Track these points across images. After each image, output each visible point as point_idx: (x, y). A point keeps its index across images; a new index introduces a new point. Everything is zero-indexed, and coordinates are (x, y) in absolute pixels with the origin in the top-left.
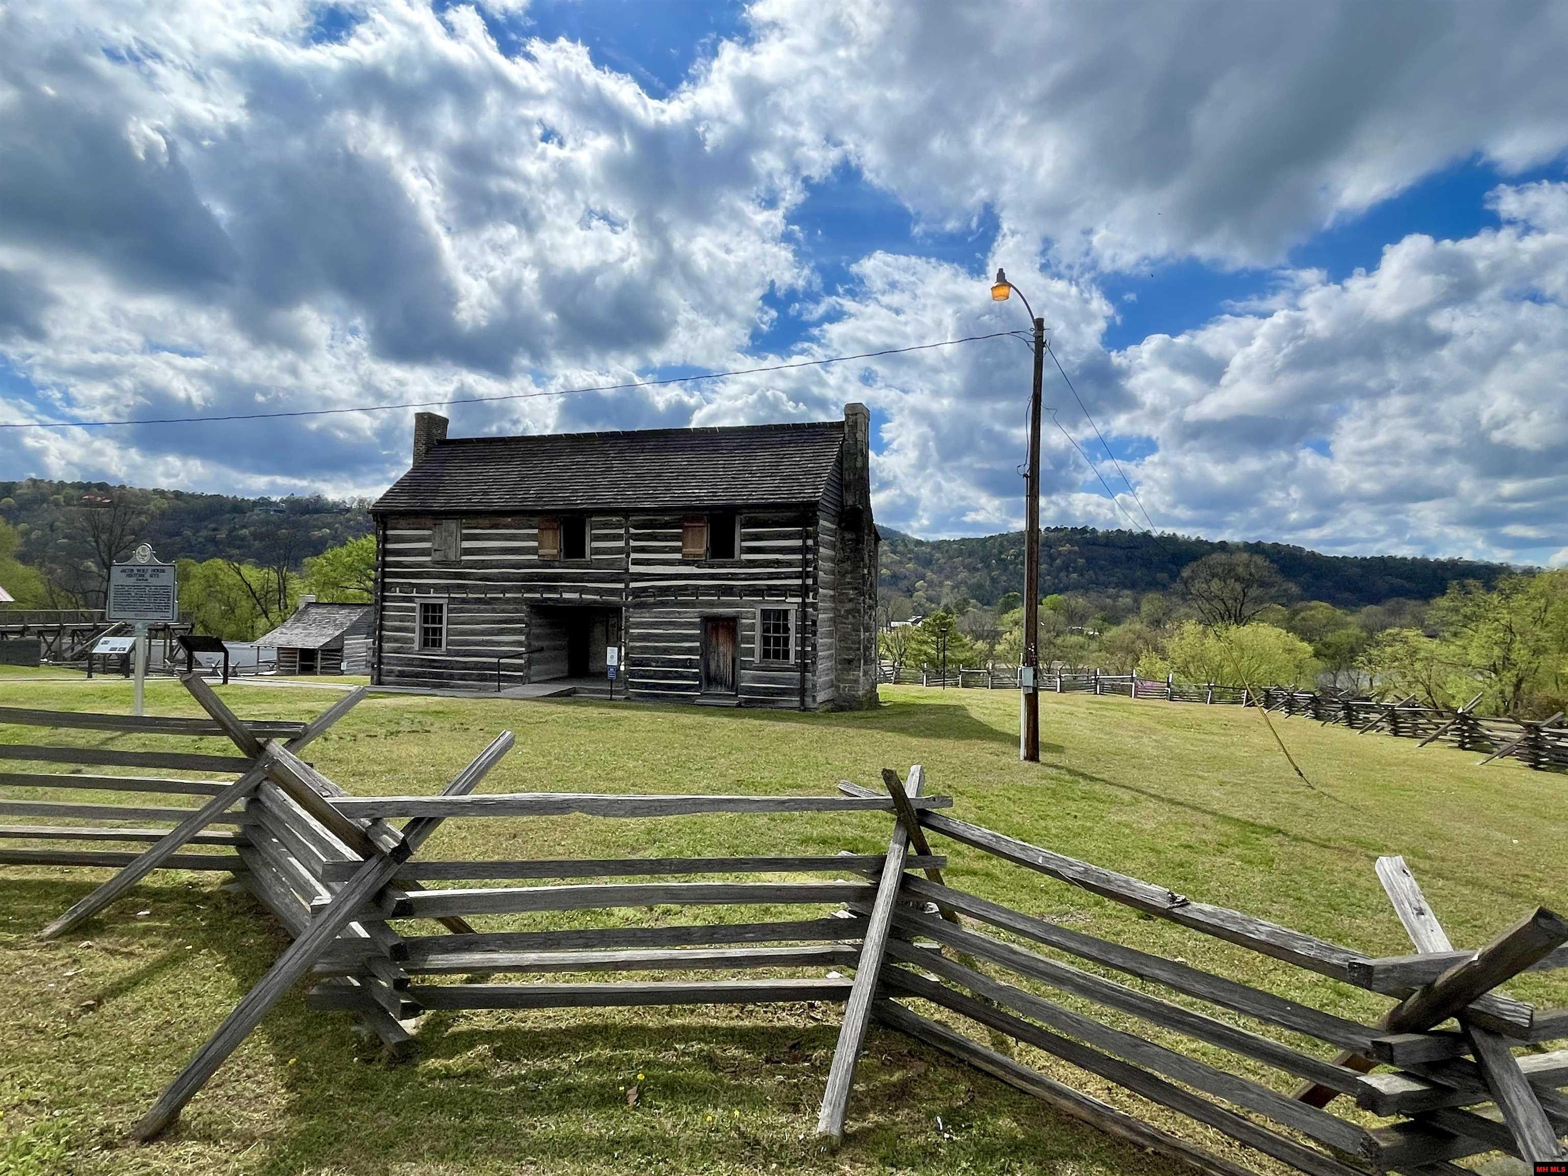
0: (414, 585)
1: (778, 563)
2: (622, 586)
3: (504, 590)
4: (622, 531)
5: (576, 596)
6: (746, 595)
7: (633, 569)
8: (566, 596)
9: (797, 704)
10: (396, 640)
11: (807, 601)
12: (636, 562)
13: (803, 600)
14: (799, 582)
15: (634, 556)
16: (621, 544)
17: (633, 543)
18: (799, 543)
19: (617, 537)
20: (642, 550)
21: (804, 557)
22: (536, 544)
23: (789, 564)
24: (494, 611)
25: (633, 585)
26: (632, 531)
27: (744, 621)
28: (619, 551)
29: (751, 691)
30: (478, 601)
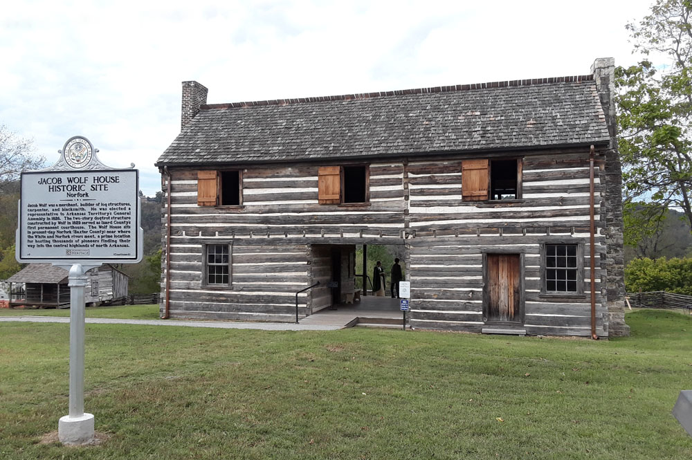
0: (200, 229)
1: (563, 201)
2: (402, 225)
3: (286, 231)
4: (401, 176)
5: (356, 235)
6: (528, 232)
7: (412, 210)
8: (346, 235)
9: (589, 333)
10: (184, 277)
11: (596, 235)
12: (414, 205)
13: (592, 236)
14: (588, 218)
15: (412, 198)
16: (400, 187)
17: (411, 187)
18: (586, 181)
19: (398, 182)
20: (422, 192)
21: (592, 195)
22: (316, 190)
23: (574, 201)
24: (275, 250)
25: (412, 225)
26: (411, 175)
27: (527, 255)
28: (398, 194)
29: (539, 320)
30: (262, 241)
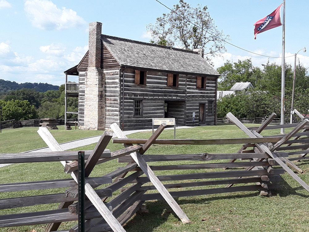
0: (133, 94)
3: (159, 96)
5: (175, 98)
6: (206, 98)
7: (188, 90)
9: (214, 124)
10: (127, 113)
14: (215, 95)
15: (187, 86)
17: (187, 83)
18: (215, 85)
19: (184, 81)
21: (215, 88)
22: (166, 81)
25: (187, 95)
26: (187, 79)
27: (206, 104)
28: (184, 85)
29: (207, 122)
30: (152, 99)
